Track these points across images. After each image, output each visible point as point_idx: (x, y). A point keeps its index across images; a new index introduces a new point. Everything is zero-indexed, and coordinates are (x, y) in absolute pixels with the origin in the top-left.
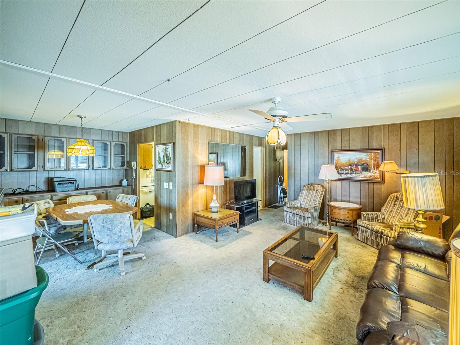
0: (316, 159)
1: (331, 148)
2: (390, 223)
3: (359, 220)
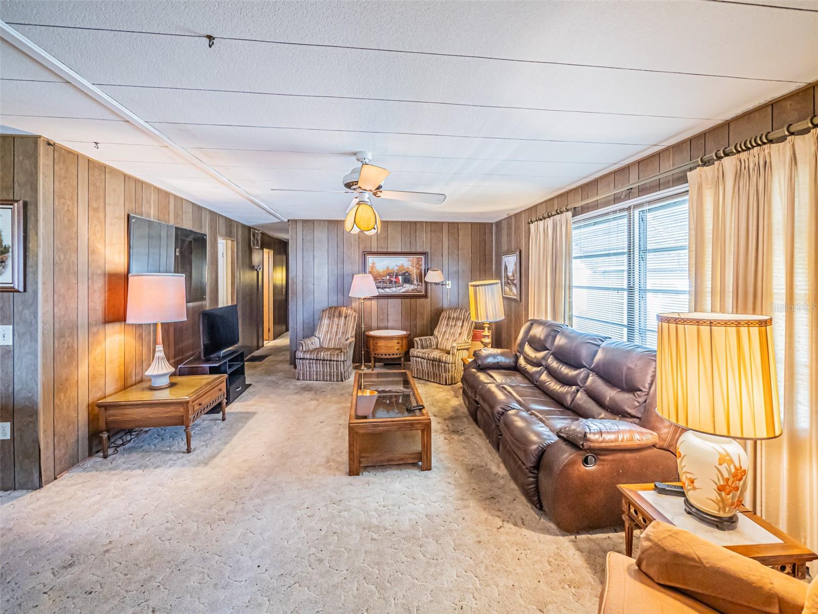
0: (340, 265)
1: (364, 248)
2: (444, 348)
3: (413, 349)
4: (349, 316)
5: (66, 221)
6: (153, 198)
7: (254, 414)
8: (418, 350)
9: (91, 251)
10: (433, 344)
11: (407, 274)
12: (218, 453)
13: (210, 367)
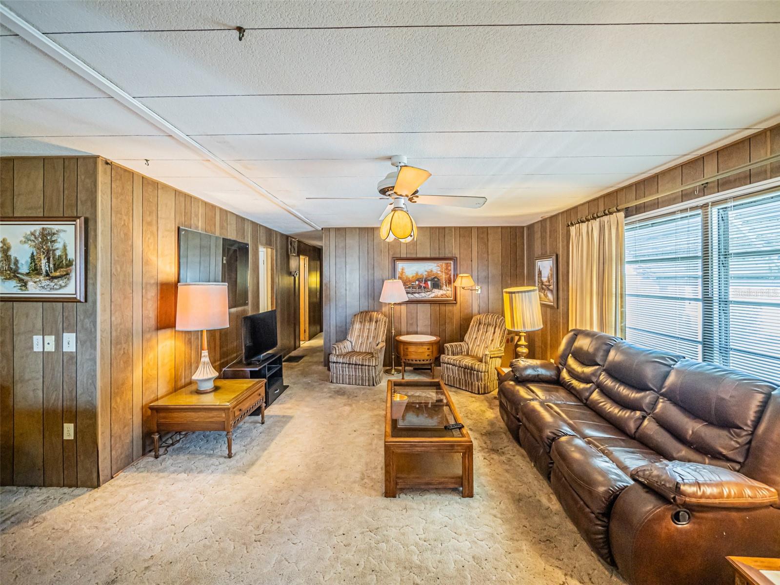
0: (371, 271)
1: (393, 255)
2: (475, 355)
3: (444, 355)
4: (380, 321)
5: (122, 236)
6: (201, 211)
7: (290, 418)
8: (449, 357)
9: (145, 262)
10: (463, 351)
11: (436, 280)
12: (257, 460)
13: (251, 371)
